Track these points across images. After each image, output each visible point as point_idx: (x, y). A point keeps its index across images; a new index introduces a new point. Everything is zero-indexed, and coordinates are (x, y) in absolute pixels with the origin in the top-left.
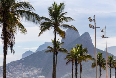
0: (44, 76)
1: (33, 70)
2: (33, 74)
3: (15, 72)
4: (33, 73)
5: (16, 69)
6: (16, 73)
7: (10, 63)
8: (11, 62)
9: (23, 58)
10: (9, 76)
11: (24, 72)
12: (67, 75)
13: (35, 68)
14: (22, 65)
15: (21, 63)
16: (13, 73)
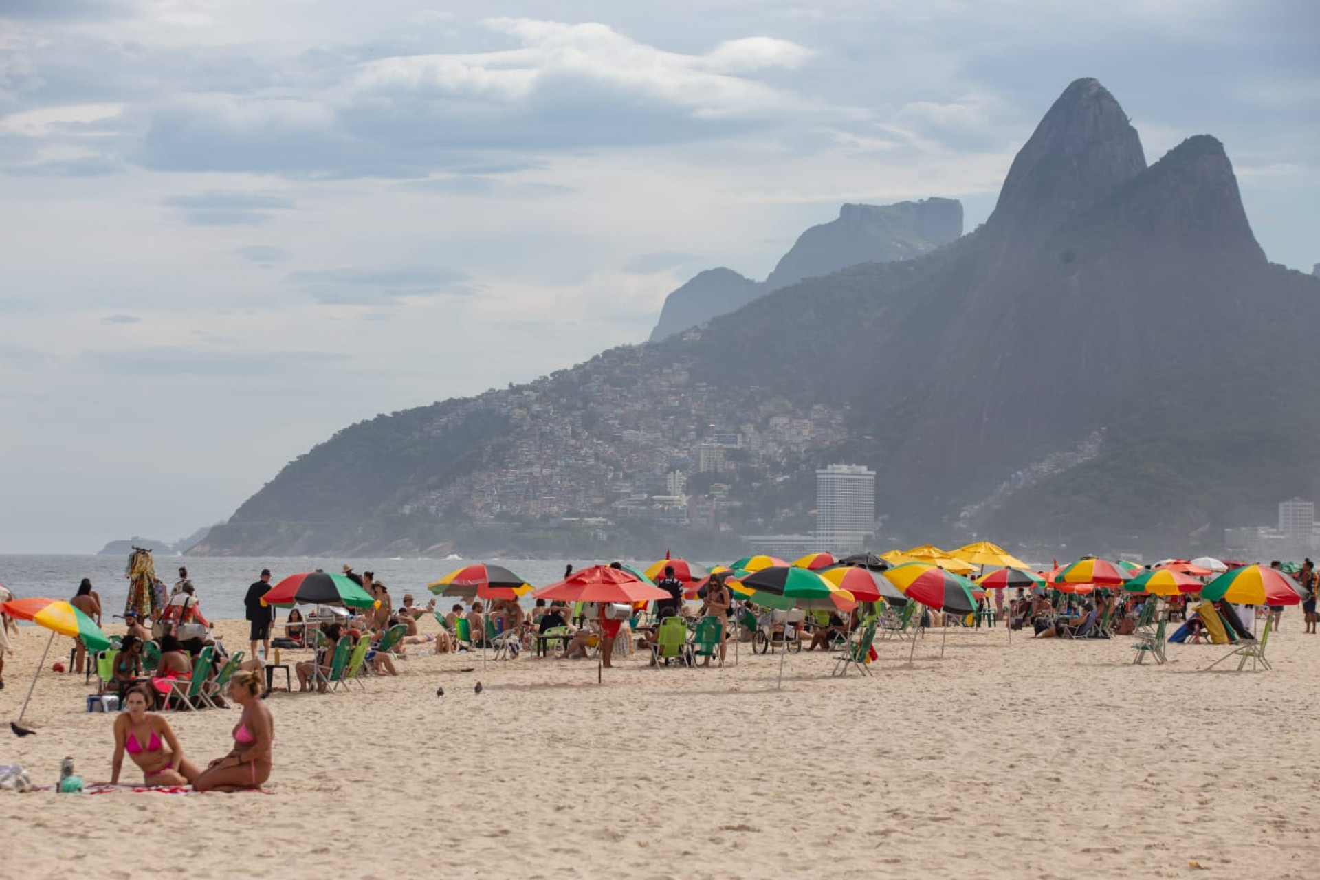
0: (864, 469)
1: (773, 422)
2: (773, 448)
3: (637, 428)
4: (780, 444)
5: (638, 407)
6: (643, 437)
7: (596, 358)
8: (600, 353)
9: (696, 329)
10: (591, 462)
11: (700, 434)
12: (1045, 467)
13: (789, 405)
14: (683, 377)
15: (676, 365)
16: (615, 439)
